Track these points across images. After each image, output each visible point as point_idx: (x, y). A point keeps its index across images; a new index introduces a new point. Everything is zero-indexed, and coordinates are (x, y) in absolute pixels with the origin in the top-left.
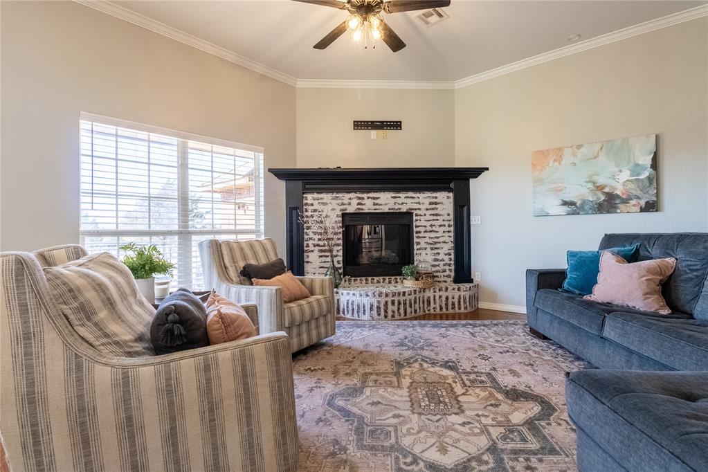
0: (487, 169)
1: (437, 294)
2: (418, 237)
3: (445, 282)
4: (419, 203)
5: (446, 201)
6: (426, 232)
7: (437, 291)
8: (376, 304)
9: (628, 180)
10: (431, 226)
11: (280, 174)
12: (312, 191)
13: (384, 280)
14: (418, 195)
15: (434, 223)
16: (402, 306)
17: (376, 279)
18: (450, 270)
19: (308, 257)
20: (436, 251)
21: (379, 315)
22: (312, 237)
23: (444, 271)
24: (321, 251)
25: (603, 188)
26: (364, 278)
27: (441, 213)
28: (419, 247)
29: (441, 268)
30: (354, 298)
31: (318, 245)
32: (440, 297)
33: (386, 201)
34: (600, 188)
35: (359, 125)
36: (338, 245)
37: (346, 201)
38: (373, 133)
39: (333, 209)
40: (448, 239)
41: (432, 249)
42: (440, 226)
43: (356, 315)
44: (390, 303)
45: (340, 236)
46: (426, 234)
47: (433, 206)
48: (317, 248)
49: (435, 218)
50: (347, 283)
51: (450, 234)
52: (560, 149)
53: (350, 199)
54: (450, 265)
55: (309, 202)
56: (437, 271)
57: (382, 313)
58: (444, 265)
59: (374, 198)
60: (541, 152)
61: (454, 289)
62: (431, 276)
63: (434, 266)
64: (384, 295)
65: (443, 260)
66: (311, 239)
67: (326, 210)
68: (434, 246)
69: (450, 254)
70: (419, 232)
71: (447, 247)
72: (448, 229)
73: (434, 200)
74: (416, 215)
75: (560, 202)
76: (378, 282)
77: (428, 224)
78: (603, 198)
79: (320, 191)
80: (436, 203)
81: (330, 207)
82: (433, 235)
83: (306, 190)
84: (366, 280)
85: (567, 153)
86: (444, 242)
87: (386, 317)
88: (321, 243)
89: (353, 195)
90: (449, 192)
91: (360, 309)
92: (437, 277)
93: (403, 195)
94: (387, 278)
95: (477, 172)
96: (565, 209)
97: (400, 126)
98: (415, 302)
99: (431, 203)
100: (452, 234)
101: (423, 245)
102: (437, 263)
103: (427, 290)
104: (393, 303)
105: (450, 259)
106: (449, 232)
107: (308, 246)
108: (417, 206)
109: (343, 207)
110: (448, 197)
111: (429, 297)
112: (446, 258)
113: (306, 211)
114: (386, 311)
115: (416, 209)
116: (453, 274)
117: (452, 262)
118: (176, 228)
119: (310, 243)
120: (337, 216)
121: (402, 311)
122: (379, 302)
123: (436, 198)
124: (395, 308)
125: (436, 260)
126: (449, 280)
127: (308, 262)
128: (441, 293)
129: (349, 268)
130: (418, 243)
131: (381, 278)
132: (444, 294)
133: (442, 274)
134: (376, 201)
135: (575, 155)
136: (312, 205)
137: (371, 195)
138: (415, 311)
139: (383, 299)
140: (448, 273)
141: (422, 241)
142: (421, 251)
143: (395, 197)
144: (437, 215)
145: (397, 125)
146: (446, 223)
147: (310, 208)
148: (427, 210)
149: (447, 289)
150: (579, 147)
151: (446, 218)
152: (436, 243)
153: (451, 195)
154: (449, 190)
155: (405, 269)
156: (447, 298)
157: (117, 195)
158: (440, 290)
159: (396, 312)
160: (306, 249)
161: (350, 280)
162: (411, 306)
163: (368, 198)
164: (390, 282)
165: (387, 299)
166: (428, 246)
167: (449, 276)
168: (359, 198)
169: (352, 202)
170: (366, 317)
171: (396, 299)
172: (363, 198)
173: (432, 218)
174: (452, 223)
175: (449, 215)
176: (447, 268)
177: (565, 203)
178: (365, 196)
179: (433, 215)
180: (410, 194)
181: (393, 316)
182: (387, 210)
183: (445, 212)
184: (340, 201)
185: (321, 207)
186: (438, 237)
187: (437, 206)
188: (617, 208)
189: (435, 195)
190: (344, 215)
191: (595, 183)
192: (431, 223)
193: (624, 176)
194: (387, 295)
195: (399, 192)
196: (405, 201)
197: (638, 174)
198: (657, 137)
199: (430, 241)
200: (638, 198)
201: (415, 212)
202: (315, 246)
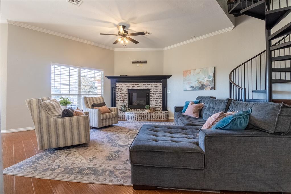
0: (172, 76)
1: (155, 114)
2: (151, 97)
3: (159, 111)
5: (160, 85)
6: (153, 95)
7: (155, 113)
8: (135, 116)
10: (155, 93)
11: (109, 77)
12: (119, 82)
13: (140, 110)
14: (151, 84)
15: (156, 92)
16: (143, 117)
17: (138, 109)
18: (161, 107)
19: (117, 102)
20: (157, 101)
21: (136, 119)
22: (118, 96)
23: (159, 107)
24: (121, 101)
25: (201, 83)
26: (134, 109)
27: (158, 89)
28: (151, 100)
29: (158, 106)
30: (129, 115)
31: (120, 99)
32: (156, 115)
33: (141, 86)
34: (200, 82)
35: (133, 62)
36: (126, 99)
37: (129, 85)
38: (138, 65)
39: (125, 88)
40: (160, 98)
41: (155, 100)
42: (158, 93)
43: (129, 119)
44: (139, 116)
45: (127, 96)
46: (153, 96)
47: (156, 87)
48: (120, 100)
49: (156, 91)
50: (129, 110)
51: (161, 96)
52: (190, 70)
53: (130, 85)
54: (161, 105)
55: (118, 86)
56: (157, 107)
57: (137, 119)
58: (159, 105)
59: (137, 85)
60: (185, 71)
61: (160, 113)
62: (154, 109)
63: (155, 106)
64: (137, 114)
65: (159, 104)
66: (118, 97)
68: (156, 99)
69: (161, 102)
70: (151, 95)
71: (160, 100)
72: (160, 94)
73: (156, 85)
74: (151, 90)
75: (190, 87)
76: (138, 110)
77: (154, 93)
78: (201, 85)
79: (121, 82)
80: (157, 86)
81: (124, 87)
82: (156, 96)
83: (117, 82)
84: (135, 110)
85: (192, 71)
86: (159, 98)
87: (138, 120)
88: (121, 98)
89: (131, 84)
90: (161, 83)
91: (130, 118)
92: (157, 109)
93: (146, 84)
94: (141, 109)
95: (169, 77)
96: (191, 89)
97: (146, 62)
98: (147, 116)
99: (155, 86)
100: (162, 96)
101: (152, 99)
102: (157, 105)
103: (152, 113)
104: (140, 116)
105: (161, 104)
106: (161, 95)
107: (117, 99)
108: (151, 87)
109: (128, 87)
110: (161, 84)
111: (152, 115)
112: (160, 103)
113: (117, 88)
114: (138, 119)
115: (150, 88)
116: (162, 108)
117: (162, 105)
118: (77, 93)
119: (118, 98)
120: (126, 90)
121: (143, 119)
122: (136, 116)
123: (157, 84)
124: (141, 118)
125: (156, 104)
126: (160, 110)
127: (117, 104)
128: (156, 114)
129: (130, 106)
130: (151, 99)
131: (139, 109)
132: (157, 114)
133: (158, 108)
134: (138, 86)
135: (194, 72)
137: (137, 84)
138: (147, 119)
139: (137, 115)
141: (152, 98)
142: (152, 101)
143: (144, 84)
144: (157, 90)
145: (145, 62)
146: (160, 93)
147: (118, 88)
148: (154, 88)
149: (158, 112)
150: (195, 70)
151: (160, 91)
152: (157, 98)
153: (162, 84)
154: (161, 82)
155: (146, 107)
156: (158, 115)
157: (61, 84)
158: (156, 113)
159: (141, 119)
160: (116, 100)
161: (130, 109)
162: (146, 117)
163: (136, 84)
164: (142, 110)
165: (138, 115)
166: (154, 100)
167: (160, 109)
168: (133, 85)
169: (131, 86)
170: (132, 120)
171: (141, 115)
172: (134, 85)
173: (155, 91)
174: (162, 92)
175: (161, 90)
176: (160, 106)
177: (192, 87)
178: (135, 84)
179: (156, 90)
180: (149, 83)
181: (140, 120)
182: (141, 88)
183: (159, 89)
184: (127, 86)
185: (121, 87)
186: (157, 97)
187: (157, 87)
188: (204, 89)
189: (156, 84)
190: (128, 90)
191: (199, 81)
192: (155, 92)
193: (206, 79)
194: (138, 114)
195: (145, 83)
196: (147, 85)
197: (210, 79)
198: (215, 67)
199: (155, 98)
200: (210, 86)
201: (150, 89)
202: (119, 99)
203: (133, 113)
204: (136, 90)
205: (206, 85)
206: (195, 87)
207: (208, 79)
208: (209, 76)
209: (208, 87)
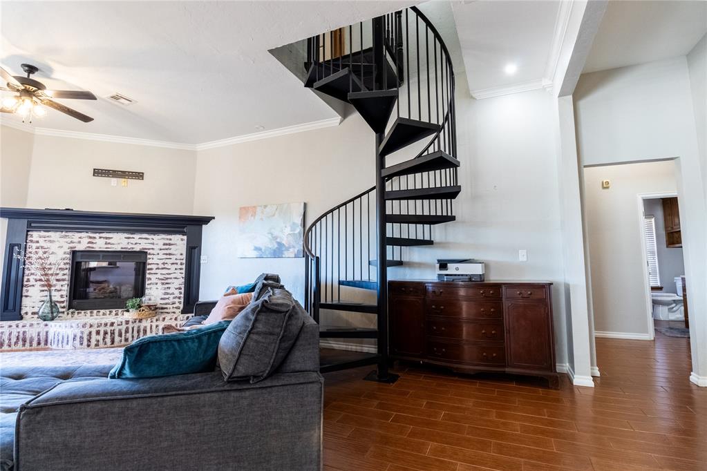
0: (214, 218)
1: (154, 324)
2: (150, 274)
3: (174, 313)
4: (153, 244)
5: (179, 242)
6: (158, 269)
7: (154, 320)
8: (79, 335)
9: (290, 234)
10: (164, 264)
12: (38, 229)
13: (111, 312)
14: (152, 236)
15: (167, 261)
16: (108, 336)
17: (102, 311)
18: (180, 303)
19: (27, 291)
20: (167, 286)
21: (82, 344)
23: (174, 303)
25: (276, 239)
26: (89, 311)
27: (174, 252)
28: (149, 282)
29: (171, 300)
30: (60, 330)
31: (41, 280)
32: (157, 326)
33: (119, 241)
34: (275, 238)
35: (98, 172)
36: (63, 280)
37: (76, 240)
38: (114, 181)
39: (61, 247)
40: (179, 276)
41: (163, 284)
42: (173, 264)
43: (60, 345)
44: (94, 334)
45: (66, 272)
46: (157, 271)
47: (167, 247)
48: (39, 283)
49: (168, 257)
50: (70, 315)
51: (181, 271)
52: (255, 207)
53: (80, 238)
54: (179, 298)
55: (34, 239)
56: (166, 304)
57: (85, 342)
58: (174, 298)
59: (107, 238)
60: (244, 208)
61: (171, 319)
62: (156, 308)
63: (162, 299)
64: (88, 326)
65: (173, 294)
66: (32, 274)
67: (54, 247)
68: (165, 281)
69: (180, 289)
70: (151, 269)
71: (178, 282)
72: (180, 267)
73: (168, 242)
74: (150, 254)
75: (253, 248)
76: (104, 314)
77: (160, 262)
78: (276, 246)
79: (47, 229)
80: (170, 244)
81: (57, 244)
82: (165, 271)
83: (31, 229)
84: (91, 312)
85: (259, 209)
86: (175, 278)
87: (89, 346)
88: (43, 278)
89: (83, 234)
90: (183, 235)
91: (64, 340)
92: (166, 308)
93: (137, 236)
94: (114, 311)
95: (206, 220)
96: (255, 254)
97: (142, 176)
98: (127, 331)
99: (164, 244)
100: (183, 271)
101: (154, 280)
102: (167, 296)
103: (144, 321)
104: (98, 333)
105: (181, 293)
106: (181, 269)
107: (28, 280)
108: (151, 246)
110: (182, 240)
111: (146, 327)
112: (176, 292)
113: (30, 248)
114: (89, 341)
115: (149, 249)
116: (182, 306)
117: (182, 296)
119: (31, 278)
120: (66, 253)
121: (108, 340)
122: (82, 333)
123: (170, 239)
124: (100, 338)
125: (166, 294)
126: (177, 311)
127: (26, 296)
128: (158, 323)
129: (75, 302)
130: (150, 279)
131: (108, 311)
133: (171, 306)
134: (108, 241)
135: (262, 212)
136: (38, 242)
137: (104, 235)
138: (126, 340)
139: (86, 331)
140: (177, 305)
141: (154, 277)
142: (151, 286)
143: (129, 238)
144: (170, 254)
145: (139, 176)
146: (179, 262)
147: (34, 245)
148: (161, 249)
149: (164, 319)
150: (265, 206)
151: (179, 257)
152: (167, 279)
153: (185, 237)
154: (183, 233)
155: (130, 303)
158: (157, 320)
159: (101, 341)
160: (25, 283)
161: (73, 313)
162: (120, 335)
163: (100, 238)
165: (90, 330)
166: (160, 282)
167: (177, 308)
168: (90, 237)
169: (81, 241)
170: (69, 347)
171: (102, 329)
172: (95, 238)
173: (165, 256)
174: (184, 261)
175: (182, 254)
176: (177, 300)
177: (257, 249)
178: (97, 235)
179: (167, 254)
180: (145, 236)
181: (97, 345)
182: (119, 249)
183: (178, 252)
184: (69, 240)
185: (45, 245)
186: (170, 274)
187: (170, 247)
188: (282, 254)
189: (169, 237)
190: (74, 253)
191: (272, 234)
192: (163, 261)
193: (288, 231)
194: (91, 326)
195: (132, 234)
196: (140, 241)
197: (294, 230)
198: (305, 204)
199: (162, 277)
200: (294, 247)
201: (149, 251)
202: (36, 281)
203: (74, 325)
204: (101, 254)
205: (287, 246)
206: (263, 249)
207: (291, 231)
208: (294, 223)
209: (291, 250)
